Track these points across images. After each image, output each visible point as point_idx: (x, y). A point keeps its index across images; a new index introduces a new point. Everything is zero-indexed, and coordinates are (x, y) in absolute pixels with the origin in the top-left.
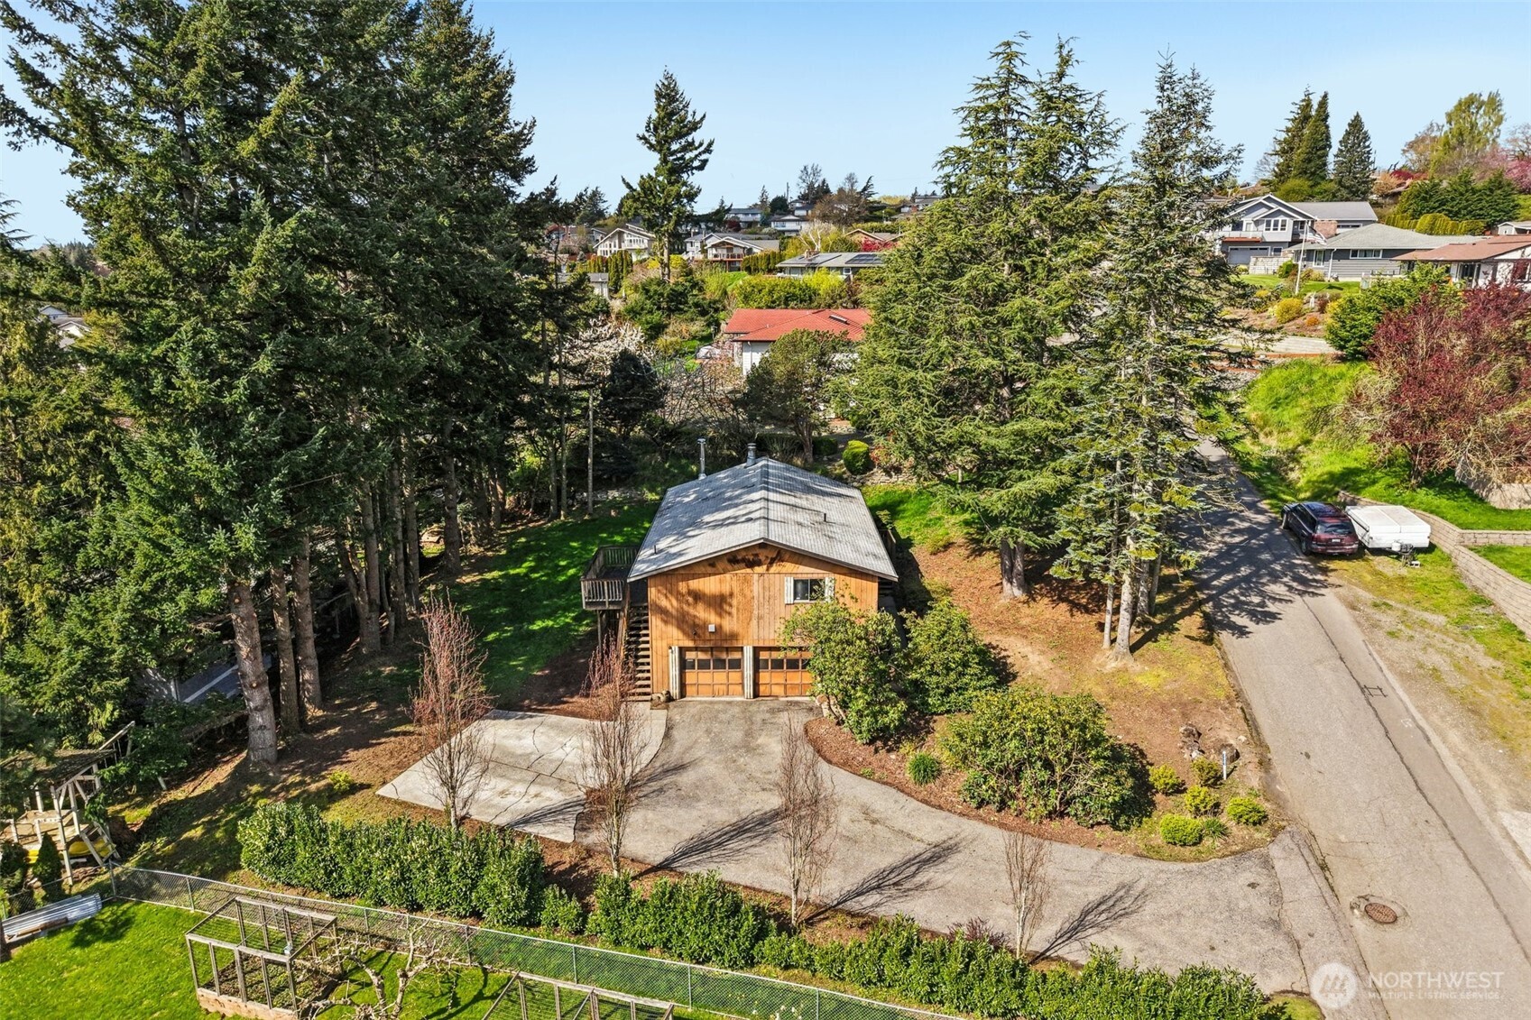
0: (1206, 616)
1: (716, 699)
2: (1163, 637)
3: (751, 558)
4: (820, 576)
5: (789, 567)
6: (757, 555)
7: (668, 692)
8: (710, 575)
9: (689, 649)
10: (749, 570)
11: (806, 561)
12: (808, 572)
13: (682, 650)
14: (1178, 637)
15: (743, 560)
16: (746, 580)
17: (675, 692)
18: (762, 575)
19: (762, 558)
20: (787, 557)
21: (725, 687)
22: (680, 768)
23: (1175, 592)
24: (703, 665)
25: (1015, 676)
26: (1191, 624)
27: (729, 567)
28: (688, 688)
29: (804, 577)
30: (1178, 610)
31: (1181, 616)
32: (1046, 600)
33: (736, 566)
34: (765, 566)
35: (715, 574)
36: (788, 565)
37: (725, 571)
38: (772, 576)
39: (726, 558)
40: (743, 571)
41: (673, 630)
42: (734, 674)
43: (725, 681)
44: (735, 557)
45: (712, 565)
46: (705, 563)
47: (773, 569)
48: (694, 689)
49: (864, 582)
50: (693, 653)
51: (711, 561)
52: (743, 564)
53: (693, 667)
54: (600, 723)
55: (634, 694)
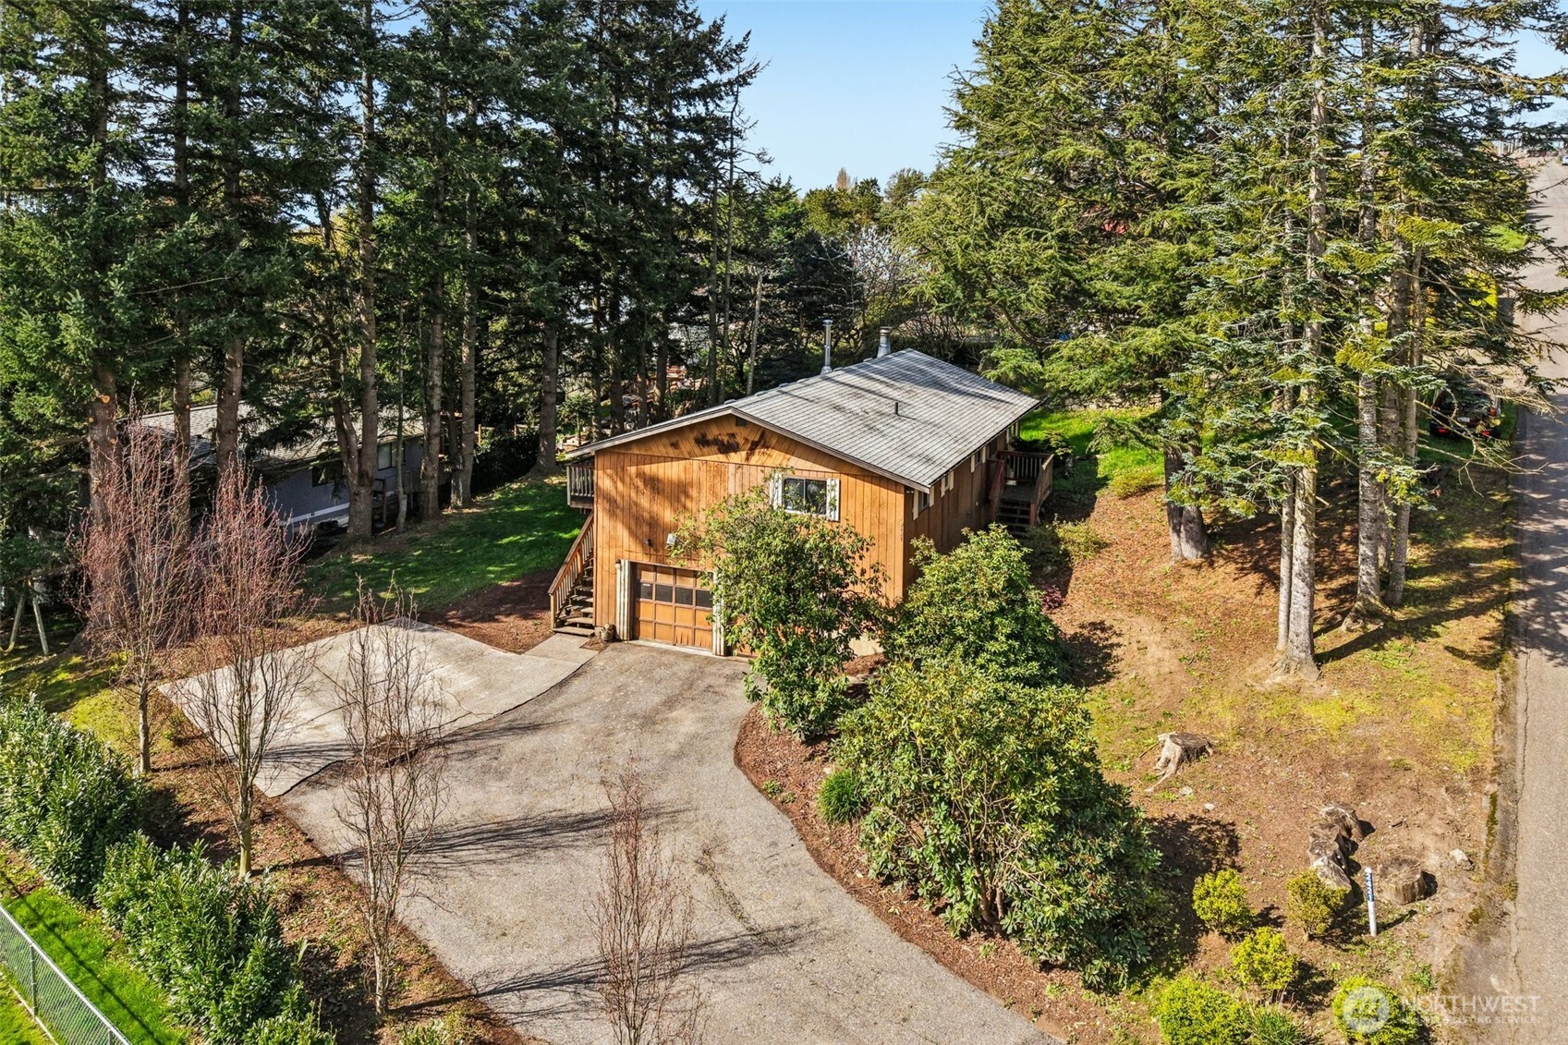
0: (1510, 620)
1: (676, 648)
2: (1398, 643)
3: (726, 439)
4: (820, 477)
5: (776, 457)
6: (733, 435)
7: (614, 628)
8: (672, 459)
9: (647, 568)
10: (721, 457)
11: (799, 450)
12: (805, 468)
13: (635, 568)
14: (1430, 651)
15: (716, 442)
16: (719, 473)
17: (622, 629)
18: (739, 466)
19: (740, 440)
20: (774, 441)
21: (690, 633)
22: (534, 728)
23: (1468, 575)
24: (664, 594)
25: (1109, 677)
26: (1471, 631)
27: (697, 450)
28: (643, 627)
29: (798, 475)
30: (1457, 603)
31: (1458, 614)
32: (1232, 567)
33: (706, 450)
34: (744, 454)
35: (679, 459)
36: (775, 453)
37: (691, 456)
38: (753, 470)
39: (692, 436)
40: (714, 458)
41: (623, 534)
42: (702, 615)
43: (690, 624)
44: (704, 436)
45: (675, 445)
46: (665, 441)
47: (755, 459)
48: (650, 629)
49: (884, 491)
50: (652, 574)
51: (674, 440)
52: (715, 448)
53: (649, 595)
54: (501, 653)
55: (574, 625)
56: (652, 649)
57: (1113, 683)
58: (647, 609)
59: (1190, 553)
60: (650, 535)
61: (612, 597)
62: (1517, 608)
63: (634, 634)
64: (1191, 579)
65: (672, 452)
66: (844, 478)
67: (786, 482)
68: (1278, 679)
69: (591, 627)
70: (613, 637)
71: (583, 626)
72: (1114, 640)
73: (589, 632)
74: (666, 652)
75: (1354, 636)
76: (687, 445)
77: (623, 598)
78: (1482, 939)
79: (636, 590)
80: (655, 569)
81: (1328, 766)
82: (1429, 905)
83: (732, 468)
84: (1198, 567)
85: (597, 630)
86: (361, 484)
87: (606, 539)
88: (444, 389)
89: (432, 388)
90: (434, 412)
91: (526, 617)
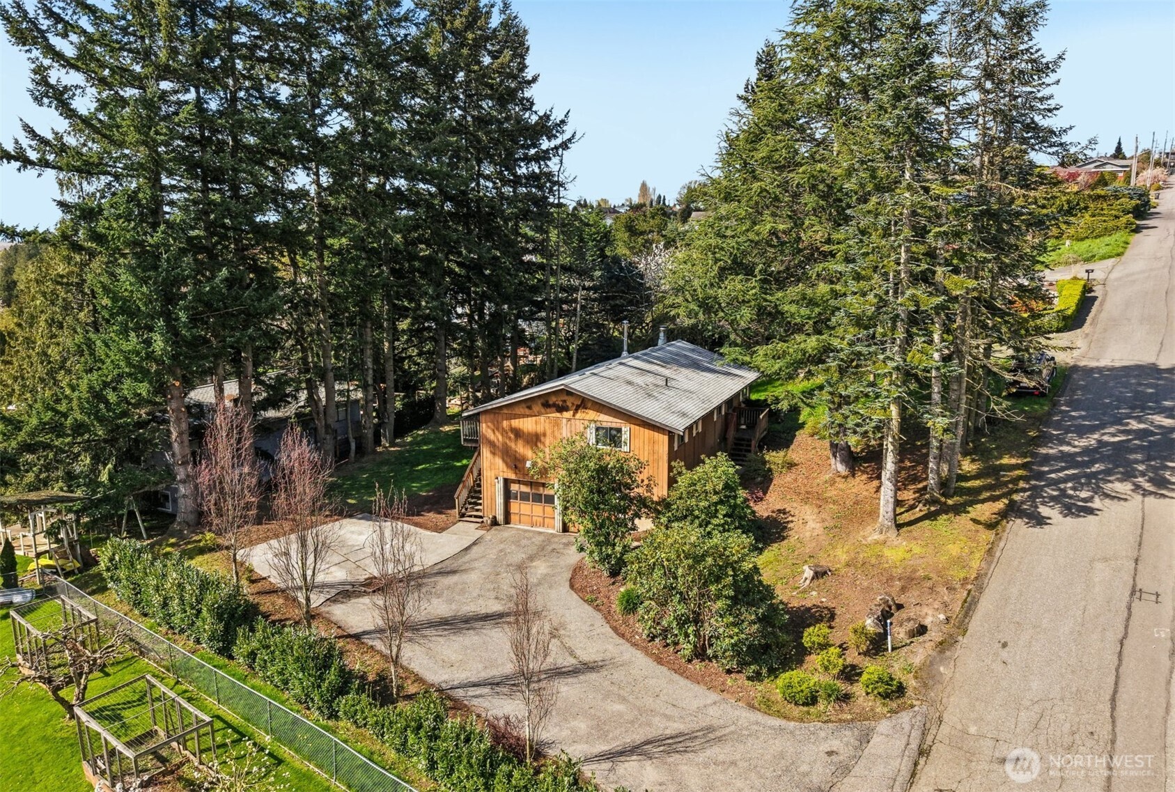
0: (1012, 502)
1: (533, 529)
2: (945, 517)
3: (560, 403)
4: (618, 426)
5: (591, 414)
6: (564, 401)
7: (495, 517)
8: (528, 416)
9: (514, 481)
10: (558, 415)
12: (608, 421)
13: (507, 482)
14: (963, 520)
15: (554, 405)
16: (557, 424)
17: (500, 518)
18: (569, 420)
19: (569, 404)
20: (589, 405)
21: (541, 519)
24: (525, 497)
27: (543, 410)
28: (512, 516)
29: (604, 425)
32: (865, 477)
33: (548, 410)
34: (572, 412)
35: (532, 416)
36: (591, 412)
37: (539, 414)
38: (577, 422)
39: (539, 402)
40: (554, 415)
41: (499, 462)
42: (548, 509)
43: (541, 514)
44: (547, 402)
45: (529, 408)
46: (524, 405)
47: (579, 415)
48: (517, 517)
49: (656, 434)
50: (517, 485)
51: (529, 404)
52: (554, 409)
53: (516, 498)
54: (428, 533)
55: (471, 516)
56: (518, 529)
57: (786, 541)
58: (515, 506)
59: (842, 468)
60: (515, 462)
61: (493, 499)
62: (1017, 497)
63: (507, 520)
64: (841, 484)
65: (527, 412)
66: (632, 426)
67: (597, 429)
68: (876, 537)
69: (481, 517)
70: (495, 523)
71: (476, 517)
72: (790, 519)
73: (480, 520)
74: (526, 531)
75: (922, 514)
76: (537, 408)
77: (500, 500)
78: (942, 652)
79: (508, 496)
80: (519, 482)
81: (891, 579)
82: (921, 639)
83: (564, 421)
84: (845, 477)
85: (485, 519)
86: (327, 433)
87: (488, 464)
88: (374, 370)
89: (367, 370)
90: (369, 385)
91: (440, 513)
